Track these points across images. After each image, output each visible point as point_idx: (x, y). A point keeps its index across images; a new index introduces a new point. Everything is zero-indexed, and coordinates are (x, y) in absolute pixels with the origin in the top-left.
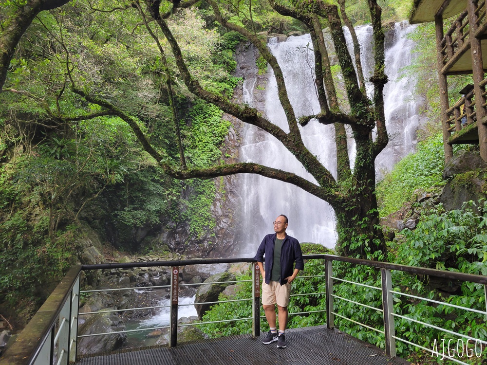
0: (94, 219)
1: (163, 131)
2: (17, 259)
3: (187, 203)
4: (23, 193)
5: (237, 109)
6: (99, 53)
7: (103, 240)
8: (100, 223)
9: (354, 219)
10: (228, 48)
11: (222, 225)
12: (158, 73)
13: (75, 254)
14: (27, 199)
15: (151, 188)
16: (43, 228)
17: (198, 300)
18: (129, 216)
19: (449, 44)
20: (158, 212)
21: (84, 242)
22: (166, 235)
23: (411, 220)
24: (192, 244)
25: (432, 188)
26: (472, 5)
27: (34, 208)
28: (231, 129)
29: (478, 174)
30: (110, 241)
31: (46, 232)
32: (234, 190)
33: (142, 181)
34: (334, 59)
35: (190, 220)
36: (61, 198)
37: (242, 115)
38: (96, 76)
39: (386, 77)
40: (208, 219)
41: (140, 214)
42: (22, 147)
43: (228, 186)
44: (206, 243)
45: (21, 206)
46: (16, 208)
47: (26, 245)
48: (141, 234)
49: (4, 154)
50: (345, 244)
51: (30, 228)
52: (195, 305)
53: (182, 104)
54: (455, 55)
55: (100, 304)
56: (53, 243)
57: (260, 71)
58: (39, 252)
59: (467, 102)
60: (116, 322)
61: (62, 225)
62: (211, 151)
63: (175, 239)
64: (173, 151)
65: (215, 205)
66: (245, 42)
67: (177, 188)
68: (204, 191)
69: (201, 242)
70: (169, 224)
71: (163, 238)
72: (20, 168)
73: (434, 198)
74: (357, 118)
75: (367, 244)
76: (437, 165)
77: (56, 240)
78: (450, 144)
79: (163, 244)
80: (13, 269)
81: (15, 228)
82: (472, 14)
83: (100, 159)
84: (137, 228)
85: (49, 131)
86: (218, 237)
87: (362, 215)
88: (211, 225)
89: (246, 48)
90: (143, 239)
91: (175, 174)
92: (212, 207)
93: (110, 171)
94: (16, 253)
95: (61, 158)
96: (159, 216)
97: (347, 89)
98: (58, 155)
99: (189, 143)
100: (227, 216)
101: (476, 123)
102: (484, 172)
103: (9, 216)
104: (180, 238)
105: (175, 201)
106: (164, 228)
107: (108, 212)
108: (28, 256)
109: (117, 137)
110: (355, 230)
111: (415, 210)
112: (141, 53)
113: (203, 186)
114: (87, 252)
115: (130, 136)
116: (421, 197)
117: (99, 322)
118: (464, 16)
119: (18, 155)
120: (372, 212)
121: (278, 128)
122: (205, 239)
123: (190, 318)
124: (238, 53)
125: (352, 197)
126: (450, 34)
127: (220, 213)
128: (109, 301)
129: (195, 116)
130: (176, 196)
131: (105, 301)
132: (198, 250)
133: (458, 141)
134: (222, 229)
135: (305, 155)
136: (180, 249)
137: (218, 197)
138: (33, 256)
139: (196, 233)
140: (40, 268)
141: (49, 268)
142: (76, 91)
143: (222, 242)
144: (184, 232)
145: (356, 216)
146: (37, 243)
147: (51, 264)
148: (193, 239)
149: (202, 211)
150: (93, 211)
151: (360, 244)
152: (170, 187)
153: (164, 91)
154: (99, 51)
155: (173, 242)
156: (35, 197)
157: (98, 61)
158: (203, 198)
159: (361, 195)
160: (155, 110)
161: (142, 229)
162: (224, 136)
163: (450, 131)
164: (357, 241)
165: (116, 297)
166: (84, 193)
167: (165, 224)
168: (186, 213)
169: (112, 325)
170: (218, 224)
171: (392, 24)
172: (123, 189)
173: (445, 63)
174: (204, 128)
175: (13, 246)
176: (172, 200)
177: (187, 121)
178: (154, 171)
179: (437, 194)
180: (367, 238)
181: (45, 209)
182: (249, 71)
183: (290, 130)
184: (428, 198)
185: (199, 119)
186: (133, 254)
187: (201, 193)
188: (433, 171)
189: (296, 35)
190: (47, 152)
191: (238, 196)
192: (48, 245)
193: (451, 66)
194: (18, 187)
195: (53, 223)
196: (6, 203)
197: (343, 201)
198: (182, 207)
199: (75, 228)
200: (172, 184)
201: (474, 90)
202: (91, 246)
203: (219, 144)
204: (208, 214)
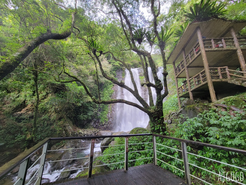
0: (71, 117)
1: (95, 92)
2: (44, 130)
3: (100, 113)
4: (49, 108)
5: (118, 82)
6: (77, 68)
7: (73, 124)
8: (73, 118)
9: (156, 119)
10: (114, 70)
11: (110, 120)
12: (94, 75)
13: (63, 129)
14: (50, 110)
15: (90, 108)
16: (54, 120)
17: (102, 146)
18: (82, 117)
19: (178, 69)
20: (91, 116)
21: (67, 124)
22: (93, 123)
23: (169, 120)
24: (101, 126)
25: (174, 111)
26: (185, 59)
27: (52, 113)
28: (114, 92)
29: (197, 105)
30: (76, 124)
31: (55, 121)
32: (114, 110)
33: (87, 106)
34: (143, 75)
35: (100, 118)
36: (61, 110)
37: (120, 84)
38: (76, 74)
39: (167, 73)
40: (106, 118)
41: (86, 116)
42: (51, 94)
43: (112, 108)
44: (105, 126)
45: (48, 112)
46: (46, 113)
47: (48, 125)
48: (85, 122)
49: (45, 96)
50: (153, 128)
51: (50, 119)
52: (101, 147)
53: (100, 85)
54: (180, 72)
55: (69, 146)
56: (56, 125)
57: (123, 77)
58: (52, 127)
59: (185, 85)
60: (74, 153)
61: (60, 119)
62: (108, 98)
63: (96, 124)
64: (97, 98)
65: (108, 114)
66: (119, 69)
67: (97, 109)
68: (105, 110)
69: (104, 125)
70: (94, 119)
71: (92, 123)
72: (49, 100)
73: (176, 113)
74: (157, 86)
75: (161, 128)
76: (175, 104)
77: (57, 124)
78: (179, 97)
79: (92, 126)
80: (42, 133)
81: (45, 119)
82: (185, 61)
83: (75, 98)
84: (84, 121)
85: (60, 89)
86: (109, 124)
87: (159, 118)
88: (107, 120)
89: (119, 71)
90: (86, 124)
91: (96, 102)
92: (107, 115)
93: (77, 102)
94: (43, 128)
95: (62, 98)
96: (91, 117)
97: (154, 77)
98: (61, 97)
99: (102, 95)
100: (112, 118)
101: (188, 91)
102: (199, 105)
103: (44, 115)
104: (97, 124)
105: (96, 112)
106: (92, 121)
107: (76, 115)
108: (47, 129)
109: (80, 92)
110: (156, 123)
111: (170, 117)
112: (90, 69)
113: (105, 108)
114: (67, 128)
115: (84, 92)
116: (172, 113)
117: (68, 153)
118: (182, 62)
119: (50, 96)
120: (162, 117)
121: (131, 89)
122: (105, 124)
123: (98, 151)
124: (117, 72)
125: (155, 112)
126: (178, 67)
127: (110, 116)
128: (73, 144)
129: (104, 88)
130: (97, 111)
131: (71, 144)
132: (103, 128)
133: (182, 97)
134: (110, 121)
135: (139, 98)
136: (97, 128)
137: (109, 112)
138: (49, 129)
139: (102, 122)
140: (51, 133)
141: (54, 133)
142: (65, 73)
143: (110, 126)
144: (99, 122)
145: (157, 119)
146: (51, 124)
147: (55, 132)
148: (101, 124)
149: (104, 116)
150: (71, 115)
151: (158, 128)
152: (95, 108)
153: (96, 81)
154: (77, 67)
155: (95, 125)
156: (53, 110)
157: (77, 70)
158: (105, 112)
159: (158, 111)
160: (92, 85)
161: (86, 121)
162: (112, 94)
163: (179, 94)
164: (157, 127)
165: (75, 143)
166: (69, 109)
167: (93, 120)
168: (100, 116)
169: (72, 154)
170: (109, 120)
171: (158, 67)
172: (81, 108)
173: (176, 75)
174: (106, 92)
175: (43, 125)
176: (95, 112)
177: (102, 89)
178: (91, 103)
179: (177, 112)
180: (161, 126)
181: (55, 113)
182: (120, 77)
183: (135, 90)
184: (174, 113)
185: (105, 89)
186: (82, 129)
187: (104, 110)
188: (173, 106)
189: (133, 68)
190: (58, 95)
191: (115, 112)
192: (55, 125)
193: (179, 75)
194: (48, 106)
195: (57, 118)
196: (43, 111)
197: (153, 113)
198: (98, 114)
199: (64, 120)
200: (96, 107)
201: (187, 82)
202: (69, 126)
203: (110, 96)
204: (106, 117)
